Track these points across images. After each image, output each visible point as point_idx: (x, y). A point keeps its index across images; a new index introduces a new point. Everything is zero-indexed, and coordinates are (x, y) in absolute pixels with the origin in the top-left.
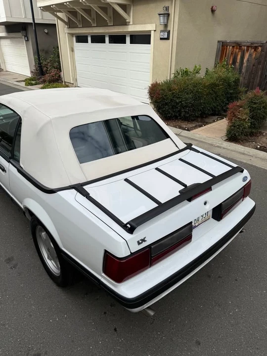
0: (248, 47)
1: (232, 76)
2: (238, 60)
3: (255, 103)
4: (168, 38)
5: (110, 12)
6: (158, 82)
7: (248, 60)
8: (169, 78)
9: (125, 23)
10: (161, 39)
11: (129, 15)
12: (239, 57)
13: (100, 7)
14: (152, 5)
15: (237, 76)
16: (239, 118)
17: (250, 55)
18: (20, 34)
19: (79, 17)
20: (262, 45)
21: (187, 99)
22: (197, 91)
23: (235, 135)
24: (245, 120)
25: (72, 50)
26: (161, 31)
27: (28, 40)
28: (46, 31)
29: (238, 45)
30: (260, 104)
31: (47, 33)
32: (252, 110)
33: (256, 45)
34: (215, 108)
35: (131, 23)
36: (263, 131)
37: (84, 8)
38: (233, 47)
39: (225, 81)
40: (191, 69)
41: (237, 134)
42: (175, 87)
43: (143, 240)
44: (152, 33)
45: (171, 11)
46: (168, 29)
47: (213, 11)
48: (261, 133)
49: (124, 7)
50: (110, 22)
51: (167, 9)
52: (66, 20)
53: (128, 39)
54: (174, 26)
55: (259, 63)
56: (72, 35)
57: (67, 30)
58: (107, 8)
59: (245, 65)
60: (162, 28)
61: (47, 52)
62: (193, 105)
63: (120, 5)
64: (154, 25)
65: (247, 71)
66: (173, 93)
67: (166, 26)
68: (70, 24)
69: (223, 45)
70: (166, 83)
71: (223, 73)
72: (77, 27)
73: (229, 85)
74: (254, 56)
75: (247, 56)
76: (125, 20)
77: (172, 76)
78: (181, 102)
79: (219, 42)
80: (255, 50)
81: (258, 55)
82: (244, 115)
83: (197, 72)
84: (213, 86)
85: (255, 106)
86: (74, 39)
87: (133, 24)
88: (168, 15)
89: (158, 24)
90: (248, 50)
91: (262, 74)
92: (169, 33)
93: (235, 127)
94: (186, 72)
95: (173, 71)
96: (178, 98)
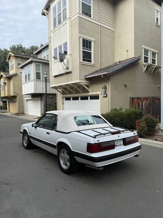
0: (144, 99)
1: (138, 111)
2: (140, 105)
3: (148, 120)
4: (107, 97)
5: (82, 88)
6: (103, 113)
7: (145, 105)
8: (108, 112)
9: (88, 92)
10: (104, 97)
11: (89, 89)
12: (141, 103)
13: (77, 86)
14: (99, 85)
15: (140, 111)
16: (141, 126)
17: (145, 102)
18: (39, 98)
19: (68, 90)
20: (150, 98)
21: (117, 120)
22: (121, 117)
23: (141, 134)
24: (144, 127)
25: (63, 103)
26: (103, 94)
27: (42, 100)
28: (51, 96)
29: (139, 99)
30: (150, 120)
31: (51, 97)
32: (147, 123)
33: (147, 98)
34: (132, 125)
35: (90, 92)
36: (156, 134)
37: (70, 87)
38: (137, 99)
39: (135, 113)
40: (118, 108)
41: (142, 134)
42: (111, 115)
43: (99, 141)
44: (100, 95)
45: (107, 87)
46: (107, 93)
47: (125, 86)
48: (155, 135)
49: (87, 86)
50: (81, 91)
51: (105, 86)
52: (61, 91)
53: (89, 98)
54: (109, 92)
55: (150, 105)
56: (64, 97)
57: (61, 96)
58: (80, 87)
59: (144, 107)
60: (104, 93)
61: (50, 105)
62: (120, 123)
63: (86, 85)
64: (100, 92)
65: (145, 109)
66: (110, 118)
67: (105, 92)
68: (63, 93)
69: (132, 99)
70: (107, 114)
71: (133, 110)
72: (66, 94)
73: (137, 114)
74: (147, 102)
75: (144, 103)
76: (88, 91)
77: (110, 111)
78: (114, 121)
79: (130, 98)
80: (147, 100)
81: (149, 102)
82: (143, 125)
83: (121, 110)
84: (129, 115)
85: (148, 121)
86: (65, 99)
87: (91, 92)
88: (106, 88)
89: (102, 91)
90: (144, 101)
91: (152, 110)
92: (107, 95)
93: (140, 130)
94: (116, 109)
95: (110, 109)
96: (113, 120)
